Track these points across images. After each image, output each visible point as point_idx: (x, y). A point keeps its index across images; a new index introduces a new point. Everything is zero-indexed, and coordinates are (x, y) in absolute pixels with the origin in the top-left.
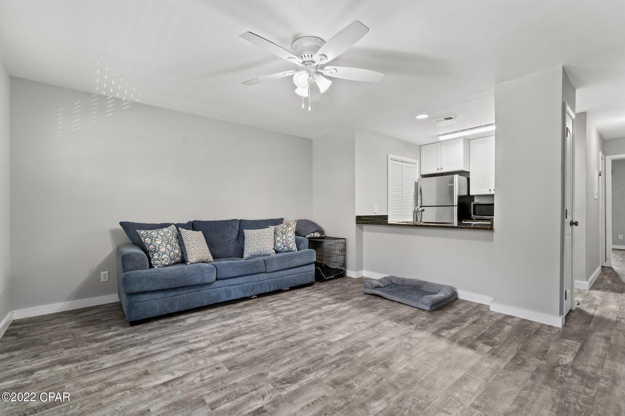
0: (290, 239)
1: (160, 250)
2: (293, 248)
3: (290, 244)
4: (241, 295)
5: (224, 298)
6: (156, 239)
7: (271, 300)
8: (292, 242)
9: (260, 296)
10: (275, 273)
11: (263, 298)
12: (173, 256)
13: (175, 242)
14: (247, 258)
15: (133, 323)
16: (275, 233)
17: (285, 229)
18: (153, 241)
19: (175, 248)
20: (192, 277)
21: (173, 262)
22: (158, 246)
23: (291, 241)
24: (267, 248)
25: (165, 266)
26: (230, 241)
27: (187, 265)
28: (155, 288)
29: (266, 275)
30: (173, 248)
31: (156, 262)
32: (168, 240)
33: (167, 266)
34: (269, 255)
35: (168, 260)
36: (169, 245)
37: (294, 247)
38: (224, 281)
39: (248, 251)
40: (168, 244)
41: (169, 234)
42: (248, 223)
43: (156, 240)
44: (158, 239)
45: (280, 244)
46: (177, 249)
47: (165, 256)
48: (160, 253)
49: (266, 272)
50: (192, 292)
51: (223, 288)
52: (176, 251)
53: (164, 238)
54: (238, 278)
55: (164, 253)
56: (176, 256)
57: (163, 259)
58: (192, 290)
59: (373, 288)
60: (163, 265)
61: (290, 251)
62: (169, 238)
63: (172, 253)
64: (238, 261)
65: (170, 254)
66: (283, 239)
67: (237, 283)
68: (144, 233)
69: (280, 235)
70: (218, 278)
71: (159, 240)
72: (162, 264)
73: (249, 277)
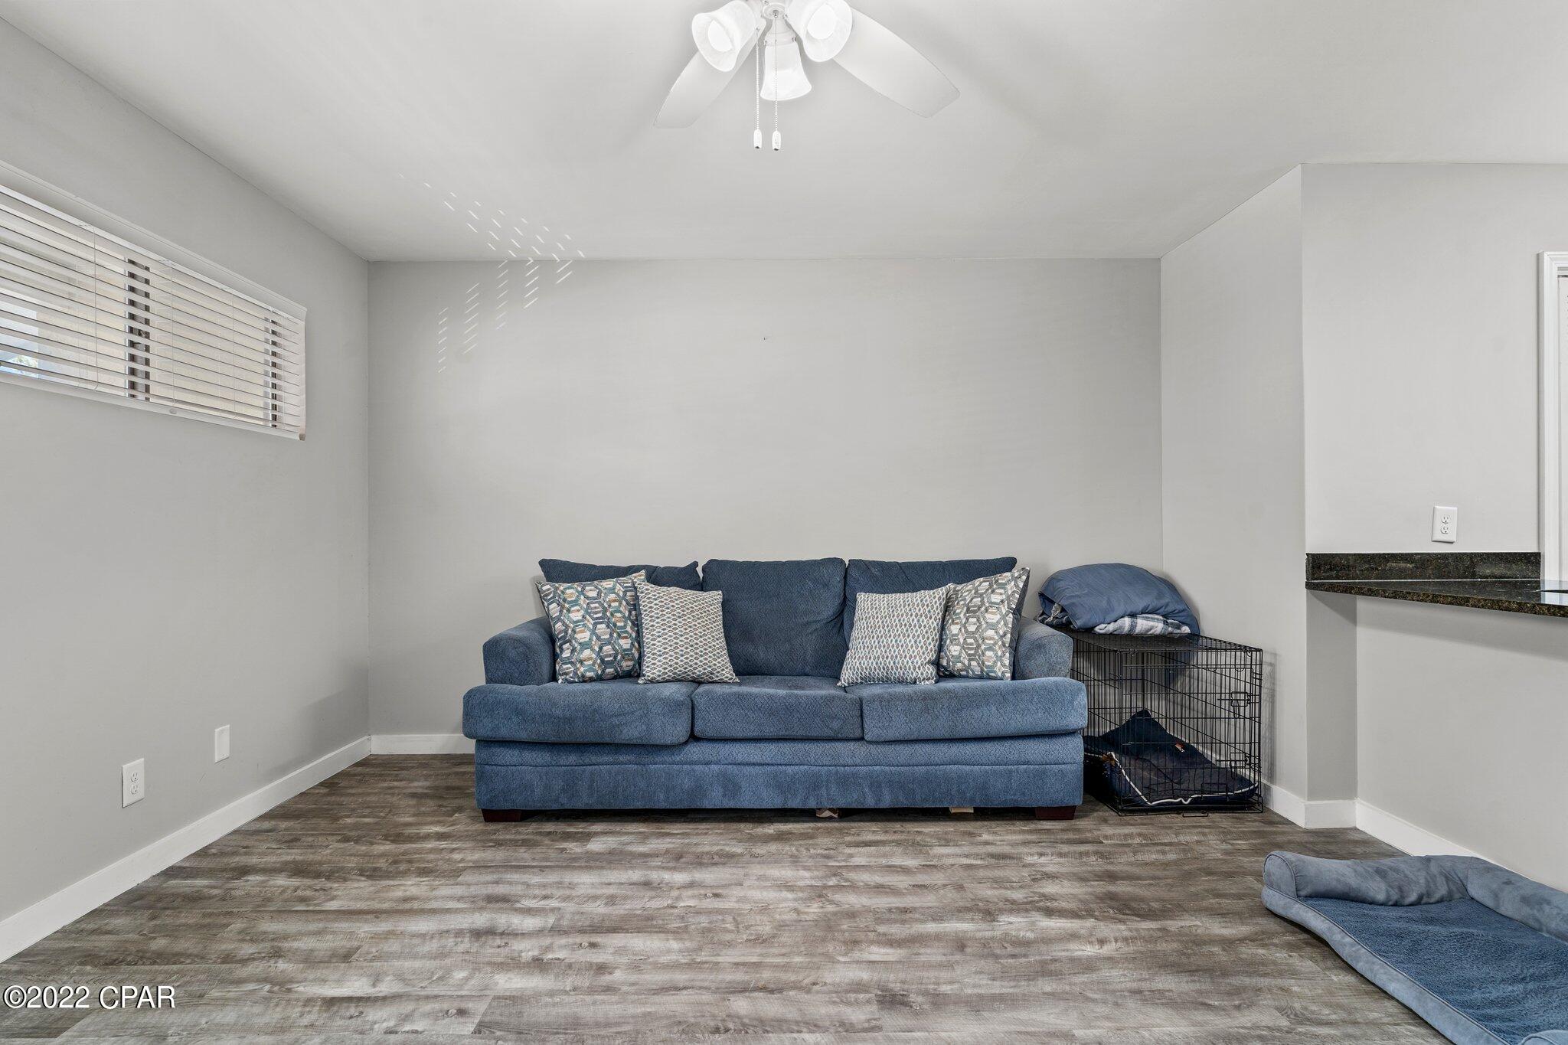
0: (990, 633)
1: (576, 636)
2: (996, 669)
3: (989, 653)
4: (771, 800)
5: (715, 799)
6: (572, 606)
7: (870, 837)
8: (995, 644)
9: (847, 814)
10: (900, 748)
11: (853, 824)
12: (610, 656)
13: (624, 617)
14: (849, 683)
15: (491, 815)
16: (947, 608)
17: (981, 595)
18: (565, 611)
19: (619, 635)
20: (615, 721)
21: (609, 670)
22: (572, 626)
23: (992, 642)
24: (905, 657)
25: (584, 680)
26: (808, 623)
27: (638, 684)
28: (523, 736)
29: (863, 749)
30: (615, 635)
31: (564, 667)
32: (605, 610)
33: (591, 680)
34: (915, 683)
35: (594, 664)
36: (604, 626)
37: (999, 664)
38: (718, 746)
39: (857, 662)
40: (601, 623)
41: (612, 596)
42: (874, 571)
43: (573, 609)
44: (578, 608)
45: (958, 648)
46: (626, 638)
47: (587, 653)
48: (576, 645)
49: (862, 739)
50: (621, 763)
51: (715, 768)
52: (622, 642)
53: (592, 606)
54: (762, 745)
55: (584, 646)
56: (619, 657)
57: (581, 662)
58: (622, 758)
59: (1303, 893)
60: (579, 678)
61: (990, 678)
62: (610, 606)
63: (610, 647)
64: (818, 690)
65: (601, 648)
66: (967, 631)
67: (757, 759)
68: (549, 589)
69: (962, 615)
70: (697, 733)
71: (578, 611)
72: (575, 673)
73: (799, 746)
